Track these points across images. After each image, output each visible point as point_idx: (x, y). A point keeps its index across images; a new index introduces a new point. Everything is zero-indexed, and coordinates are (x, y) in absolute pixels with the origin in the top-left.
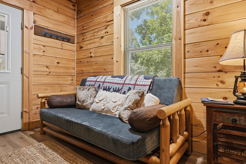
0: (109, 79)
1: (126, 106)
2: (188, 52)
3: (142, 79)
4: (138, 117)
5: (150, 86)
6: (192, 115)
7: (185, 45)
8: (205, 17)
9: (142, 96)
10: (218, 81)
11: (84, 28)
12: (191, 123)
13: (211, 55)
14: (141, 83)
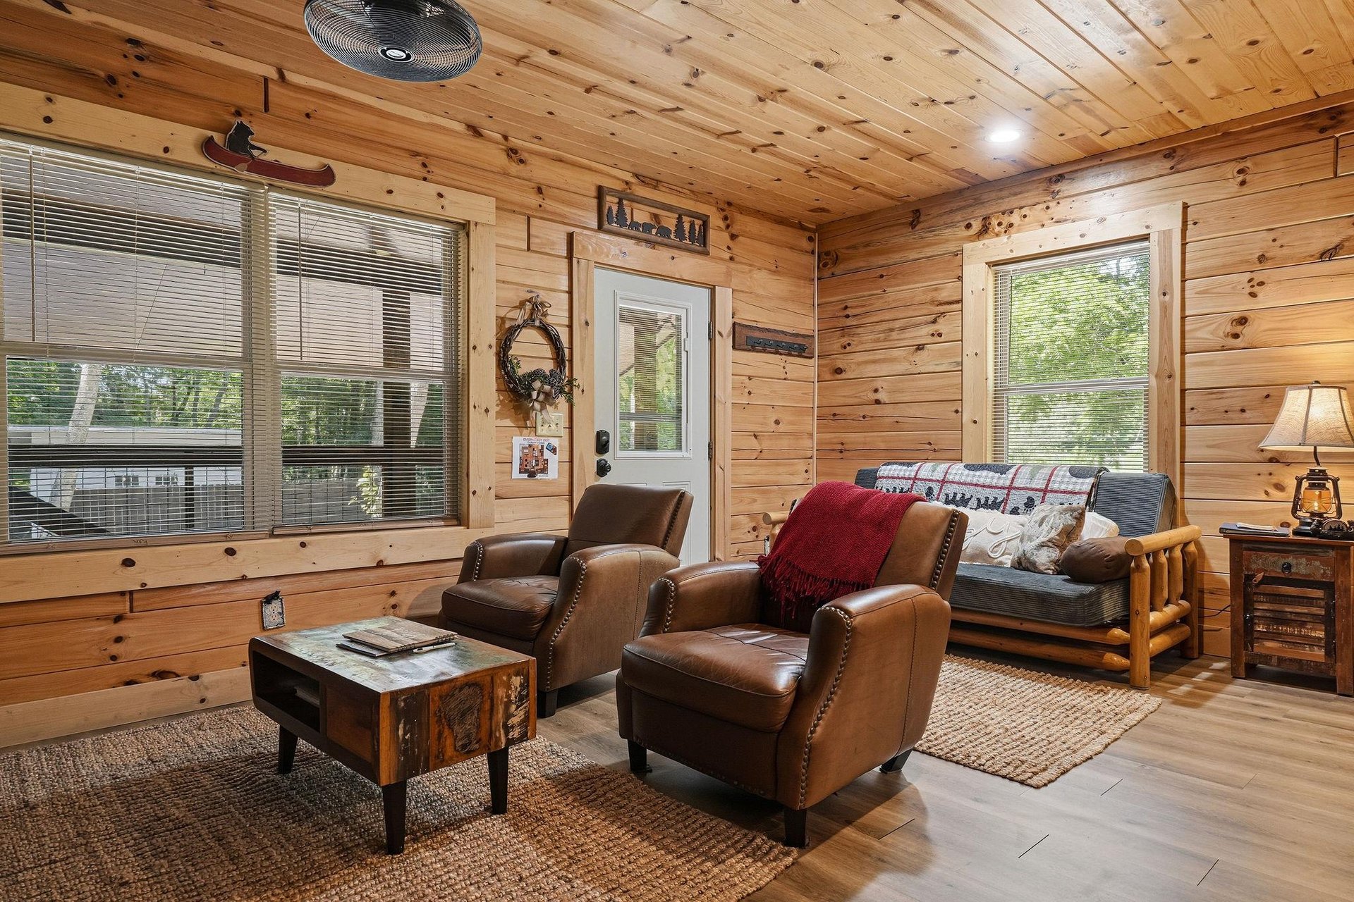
0: (958, 471)
1: (1042, 539)
2: (1192, 409)
3: (1064, 476)
4: (1085, 555)
5: (1090, 494)
6: (1203, 566)
7: (1183, 391)
8: (1238, 329)
9: (1080, 518)
10: (1269, 484)
11: (849, 312)
12: (1199, 586)
13: (1251, 421)
14: (1063, 487)
